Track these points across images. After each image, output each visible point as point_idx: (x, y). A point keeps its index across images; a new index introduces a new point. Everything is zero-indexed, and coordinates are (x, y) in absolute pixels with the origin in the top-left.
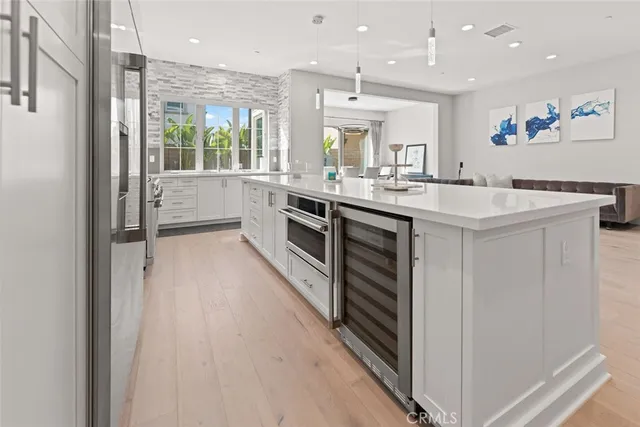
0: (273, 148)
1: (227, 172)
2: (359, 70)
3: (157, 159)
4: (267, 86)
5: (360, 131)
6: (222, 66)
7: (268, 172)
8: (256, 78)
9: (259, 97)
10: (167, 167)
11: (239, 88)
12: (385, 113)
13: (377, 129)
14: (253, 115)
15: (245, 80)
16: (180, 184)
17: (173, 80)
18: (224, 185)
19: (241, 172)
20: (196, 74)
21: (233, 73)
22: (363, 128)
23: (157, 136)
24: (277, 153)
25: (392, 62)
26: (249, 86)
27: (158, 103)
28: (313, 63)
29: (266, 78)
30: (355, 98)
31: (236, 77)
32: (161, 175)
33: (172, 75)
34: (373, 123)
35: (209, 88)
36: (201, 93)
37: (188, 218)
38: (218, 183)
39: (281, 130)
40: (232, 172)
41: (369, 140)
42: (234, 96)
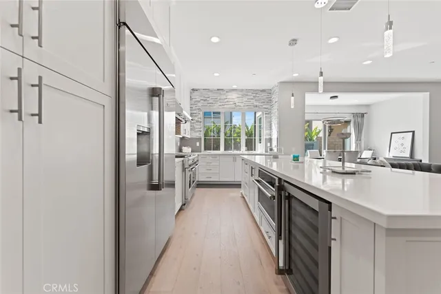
0: (268, 137)
1: (238, 152)
2: (321, 74)
3: (200, 144)
4: (264, 95)
5: (341, 123)
6: (235, 87)
7: (264, 153)
8: (255, 91)
9: (257, 104)
10: (206, 149)
11: (245, 99)
12: (368, 106)
13: (359, 119)
14: (257, 116)
15: (249, 94)
16: (211, 158)
17: (208, 99)
18: (235, 160)
19: (246, 152)
20: (221, 94)
21: (242, 90)
22: (343, 119)
23: (201, 131)
24: (270, 140)
25: (369, 62)
26: (252, 97)
27: (201, 113)
28: (296, 75)
29: (263, 91)
30: (336, 97)
31: (245, 92)
32: (202, 153)
33: (207, 96)
34: (355, 115)
35: (228, 101)
36: (223, 105)
37: (214, 179)
38: (231, 159)
39: (273, 125)
40: (241, 152)
41: (351, 129)
42: (242, 105)
